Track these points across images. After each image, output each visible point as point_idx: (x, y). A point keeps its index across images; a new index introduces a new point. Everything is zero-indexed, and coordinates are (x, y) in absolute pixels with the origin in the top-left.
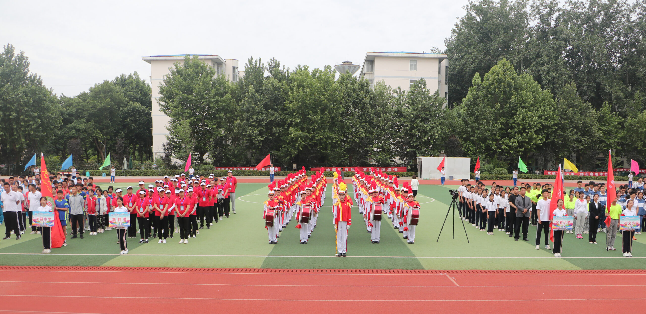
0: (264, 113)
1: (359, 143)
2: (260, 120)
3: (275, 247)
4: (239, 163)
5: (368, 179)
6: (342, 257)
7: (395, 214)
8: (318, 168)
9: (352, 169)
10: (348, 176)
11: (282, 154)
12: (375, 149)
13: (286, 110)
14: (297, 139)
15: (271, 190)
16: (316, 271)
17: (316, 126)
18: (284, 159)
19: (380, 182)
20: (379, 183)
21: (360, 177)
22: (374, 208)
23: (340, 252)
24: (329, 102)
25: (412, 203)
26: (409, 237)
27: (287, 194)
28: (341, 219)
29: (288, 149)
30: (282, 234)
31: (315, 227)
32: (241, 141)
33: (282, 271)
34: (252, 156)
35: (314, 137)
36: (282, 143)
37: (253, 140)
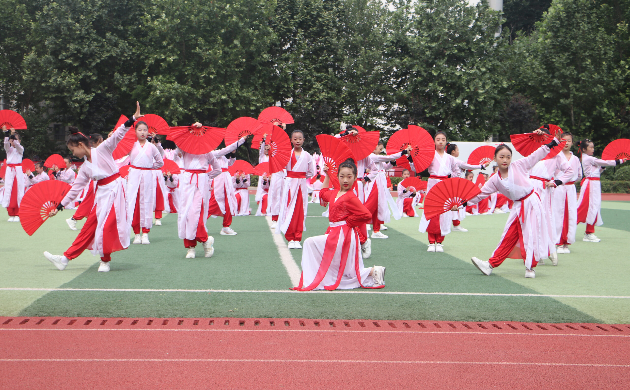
0: (94, 40)
2: (85, 54)
13: (145, 35)
14: (168, 100)
16: (219, 322)
17: (212, 73)
24: (241, 19)
33: (96, 322)
35: (207, 96)
37: (67, 100)
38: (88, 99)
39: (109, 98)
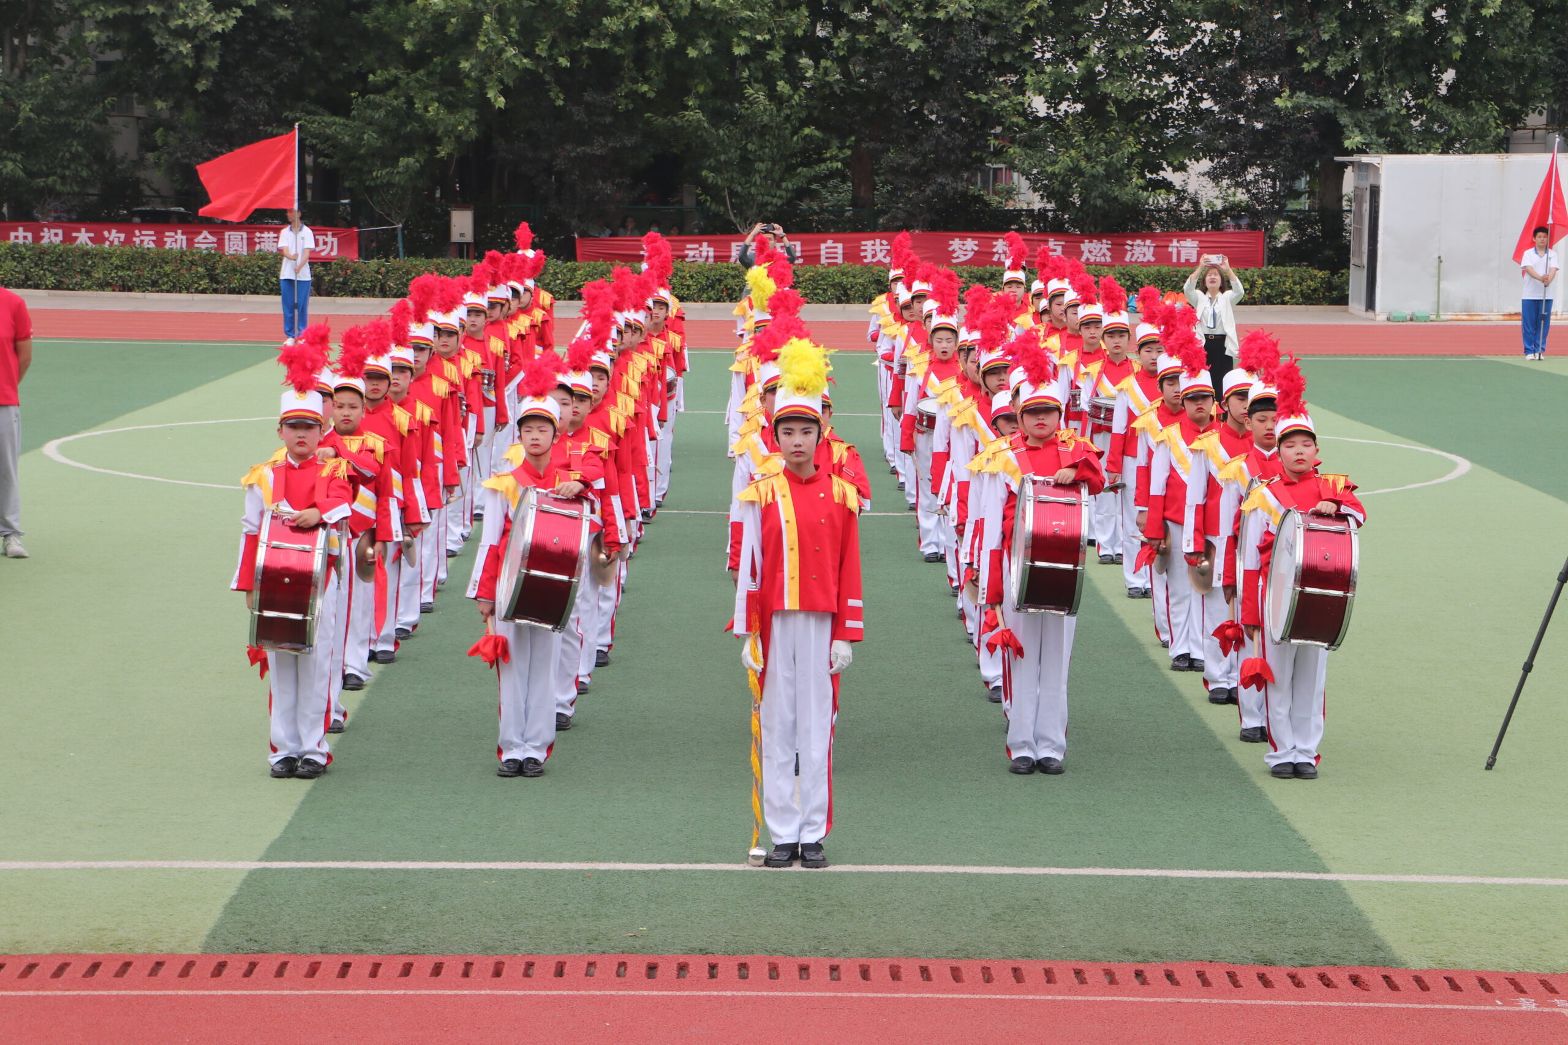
1: (921, 61)
3: (310, 799)
4: (51, 192)
5: (988, 315)
6: (797, 867)
7: (1181, 566)
8: (625, 241)
9: (875, 249)
10: (844, 296)
11: (370, 136)
12: (1039, 105)
14: (472, 22)
15: (302, 387)
16: (606, 967)
18: (380, 174)
19: (1072, 340)
20: (1066, 346)
21: (930, 305)
22: (1027, 523)
23: (785, 833)
25: (1302, 489)
26: (1281, 731)
27: (402, 418)
28: (791, 599)
29: (410, 102)
30: (365, 706)
31: (602, 660)
32: (64, 33)
33: (360, 969)
34: (147, 145)
36: (371, 58)
37: (152, 28)
38: (219, 28)
39: (283, 21)
